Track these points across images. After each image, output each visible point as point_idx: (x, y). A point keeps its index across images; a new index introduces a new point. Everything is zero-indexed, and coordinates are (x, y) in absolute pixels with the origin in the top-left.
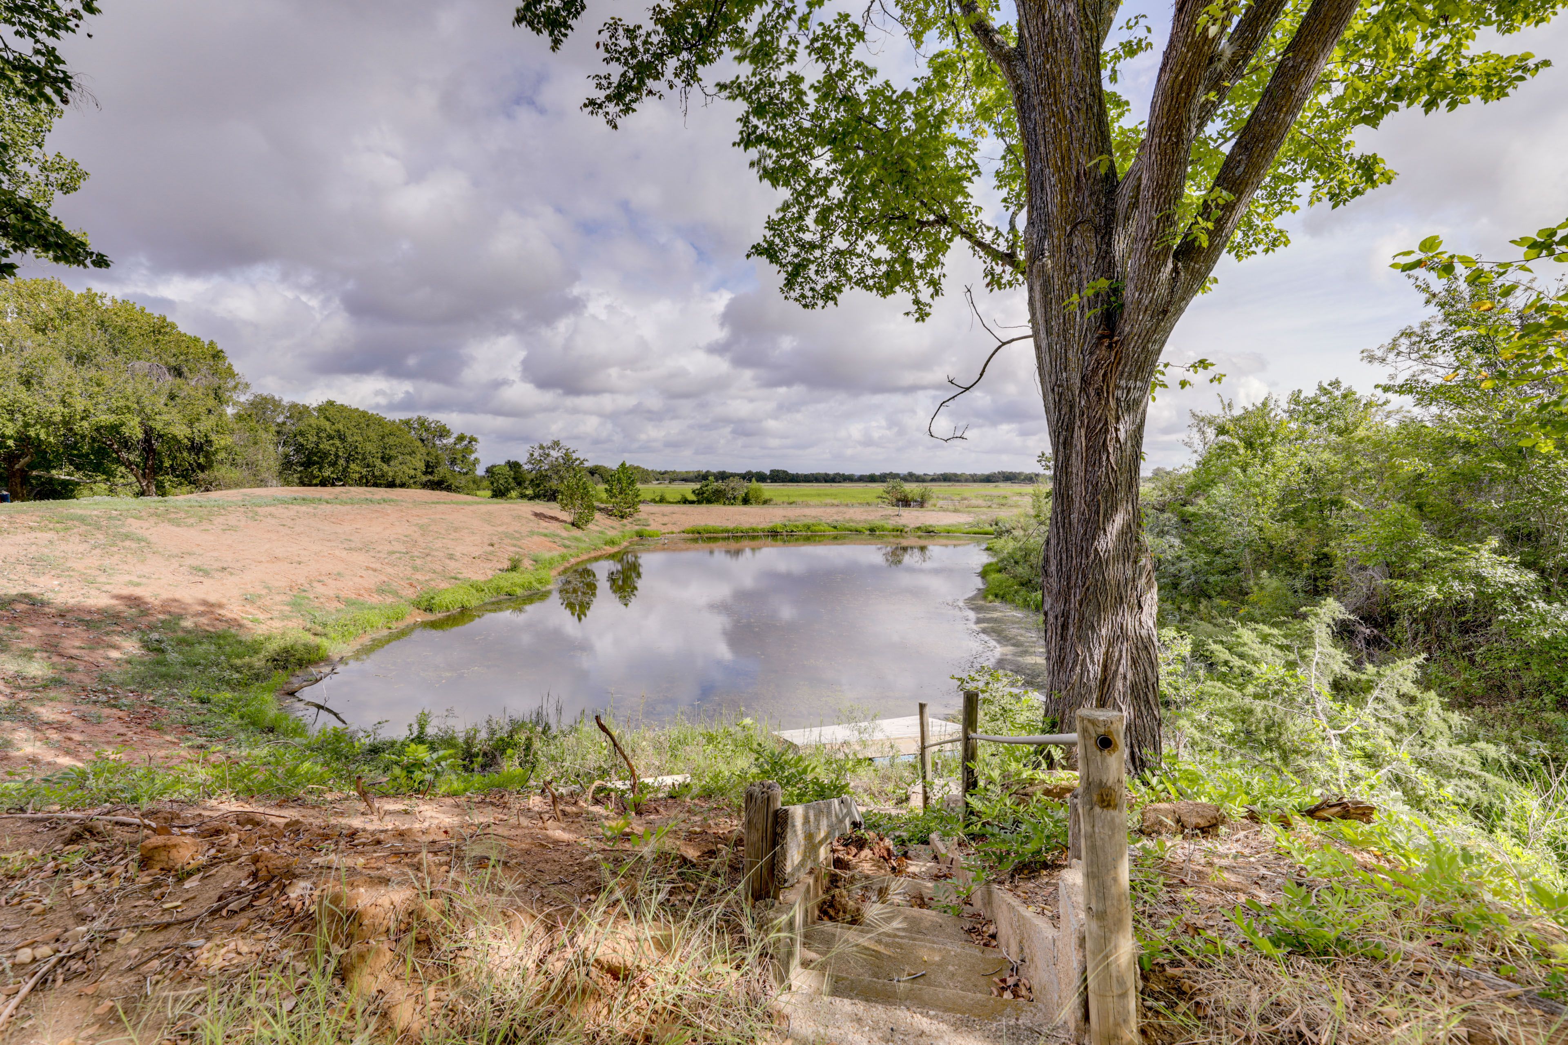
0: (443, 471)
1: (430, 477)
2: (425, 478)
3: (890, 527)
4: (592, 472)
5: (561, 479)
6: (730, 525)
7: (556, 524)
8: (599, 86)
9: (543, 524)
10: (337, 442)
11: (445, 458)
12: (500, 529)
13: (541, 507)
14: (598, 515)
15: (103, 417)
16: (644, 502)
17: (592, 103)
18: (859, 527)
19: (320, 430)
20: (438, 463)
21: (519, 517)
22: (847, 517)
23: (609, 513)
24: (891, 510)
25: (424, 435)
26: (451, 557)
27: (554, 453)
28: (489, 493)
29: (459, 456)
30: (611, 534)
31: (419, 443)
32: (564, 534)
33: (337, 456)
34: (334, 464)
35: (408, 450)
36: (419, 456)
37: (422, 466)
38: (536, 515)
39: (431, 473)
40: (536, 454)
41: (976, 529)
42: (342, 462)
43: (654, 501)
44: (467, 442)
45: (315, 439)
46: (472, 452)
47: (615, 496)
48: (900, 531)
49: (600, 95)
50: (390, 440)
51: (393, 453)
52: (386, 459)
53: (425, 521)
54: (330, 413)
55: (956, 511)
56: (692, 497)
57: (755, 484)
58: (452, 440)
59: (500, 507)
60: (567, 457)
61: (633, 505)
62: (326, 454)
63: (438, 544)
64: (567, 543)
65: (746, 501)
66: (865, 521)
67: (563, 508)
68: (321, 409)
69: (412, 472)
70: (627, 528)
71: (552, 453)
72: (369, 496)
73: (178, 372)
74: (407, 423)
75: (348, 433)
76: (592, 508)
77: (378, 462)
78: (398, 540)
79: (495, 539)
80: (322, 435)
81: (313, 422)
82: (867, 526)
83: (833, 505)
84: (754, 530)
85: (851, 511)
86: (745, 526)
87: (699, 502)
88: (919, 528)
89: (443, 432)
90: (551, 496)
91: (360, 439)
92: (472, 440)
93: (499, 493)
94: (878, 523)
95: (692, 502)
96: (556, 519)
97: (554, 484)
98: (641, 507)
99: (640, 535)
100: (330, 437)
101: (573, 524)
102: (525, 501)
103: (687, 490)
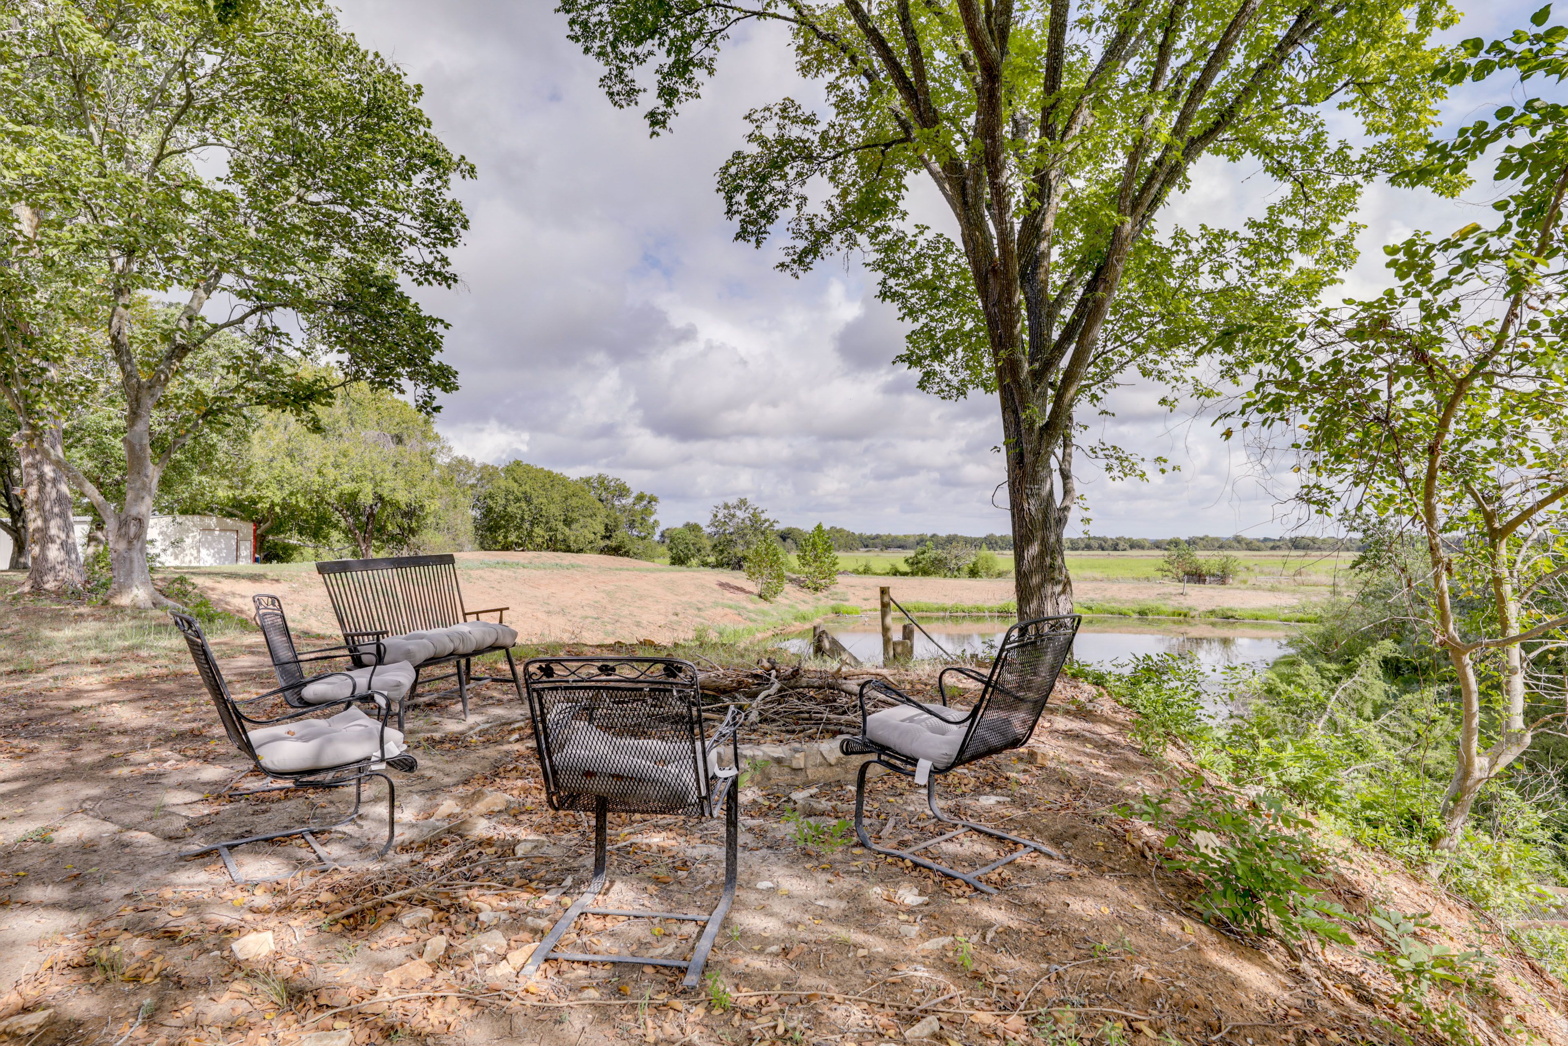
0: (621, 534)
1: (608, 542)
2: (602, 544)
3: (1169, 609)
4: (784, 536)
5: (748, 544)
6: (948, 603)
7: (742, 596)
8: (787, 254)
9: (728, 594)
10: (524, 505)
11: (623, 519)
12: (684, 599)
13: (726, 576)
14: (788, 587)
15: (346, 486)
16: (845, 572)
17: (782, 265)
18: (1124, 608)
19: (508, 492)
20: (616, 526)
21: (702, 587)
22: (1108, 595)
23: (801, 585)
24: (1173, 587)
25: (604, 495)
26: (638, 624)
27: (740, 514)
28: (668, 561)
29: (638, 518)
30: (804, 608)
31: (599, 505)
32: (750, 606)
33: (522, 519)
34: (518, 528)
35: (588, 513)
36: (599, 519)
37: (601, 529)
38: (721, 585)
39: (609, 537)
40: (720, 515)
41: (1300, 615)
42: (527, 525)
43: (856, 572)
44: (648, 501)
45: (503, 502)
46: (652, 514)
47: (808, 564)
48: (1183, 616)
49: (787, 260)
50: (573, 502)
51: (575, 515)
52: (568, 522)
53: (610, 587)
54: (519, 472)
55: (1273, 589)
56: (905, 568)
57: (985, 552)
58: (630, 500)
59: (680, 574)
60: (755, 519)
61: (829, 575)
62: (512, 517)
63: (625, 611)
64: (752, 615)
65: (973, 573)
66: (1133, 601)
67: (751, 575)
68: (508, 470)
69: (592, 537)
70: (822, 603)
71: (739, 513)
72: (558, 561)
73: (399, 440)
74: (587, 481)
75: (534, 495)
76: (780, 577)
77: (560, 526)
78: (589, 605)
79: (679, 609)
80: (511, 497)
81: (503, 483)
82: (1137, 608)
83: (1095, 580)
84: (979, 610)
85: (1115, 587)
86: (968, 604)
87: (913, 574)
88: (1212, 612)
89: (622, 491)
90: (737, 565)
91: (545, 501)
92: (652, 500)
93: (679, 560)
94: (1151, 603)
95: (905, 574)
96: (742, 590)
97: (739, 550)
98: (839, 578)
99: (837, 612)
100: (518, 500)
101: (760, 596)
102: (707, 569)
103: (899, 559)
